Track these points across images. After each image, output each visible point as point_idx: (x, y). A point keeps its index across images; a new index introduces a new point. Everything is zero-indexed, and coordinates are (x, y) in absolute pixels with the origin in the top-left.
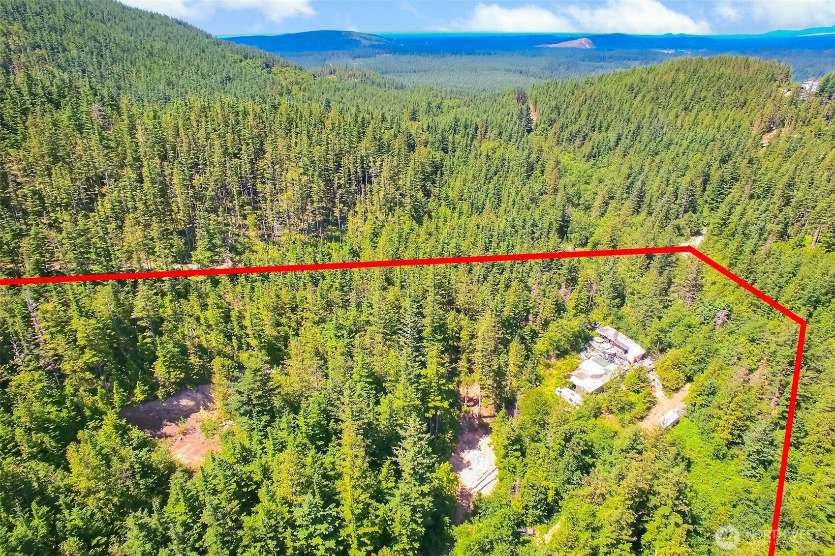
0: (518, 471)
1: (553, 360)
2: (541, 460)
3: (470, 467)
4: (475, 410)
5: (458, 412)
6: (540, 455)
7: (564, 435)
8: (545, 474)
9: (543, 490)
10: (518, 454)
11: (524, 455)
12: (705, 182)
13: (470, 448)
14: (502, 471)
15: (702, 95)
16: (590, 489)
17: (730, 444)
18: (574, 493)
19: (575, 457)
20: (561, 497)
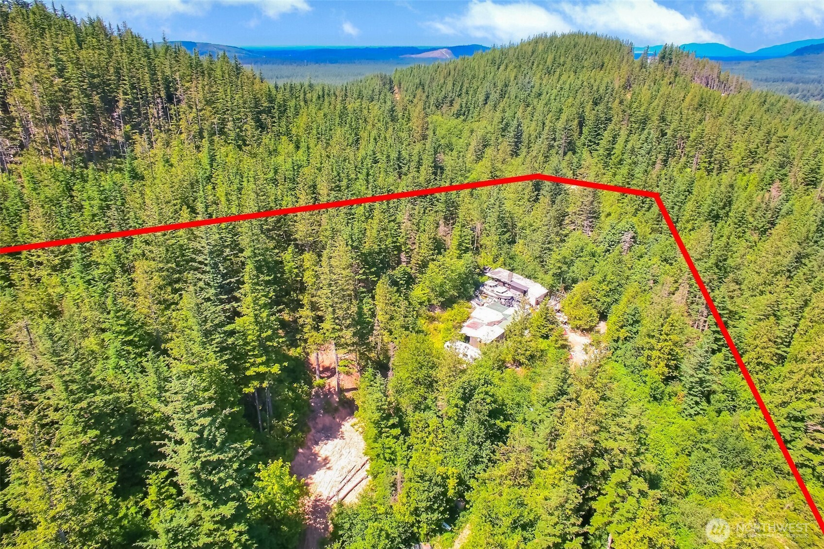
0: (399, 458)
1: (438, 311)
2: (433, 435)
3: (328, 466)
4: (333, 382)
5: (306, 388)
6: (430, 429)
7: (461, 391)
8: (441, 457)
9: (439, 479)
10: (397, 431)
11: (406, 432)
12: (581, 125)
13: (328, 438)
14: (374, 462)
15: (562, 61)
16: (511, 465)
17: (668, 380)
18: (486, 475)
19: (482, 423)
20: (467, 486)
